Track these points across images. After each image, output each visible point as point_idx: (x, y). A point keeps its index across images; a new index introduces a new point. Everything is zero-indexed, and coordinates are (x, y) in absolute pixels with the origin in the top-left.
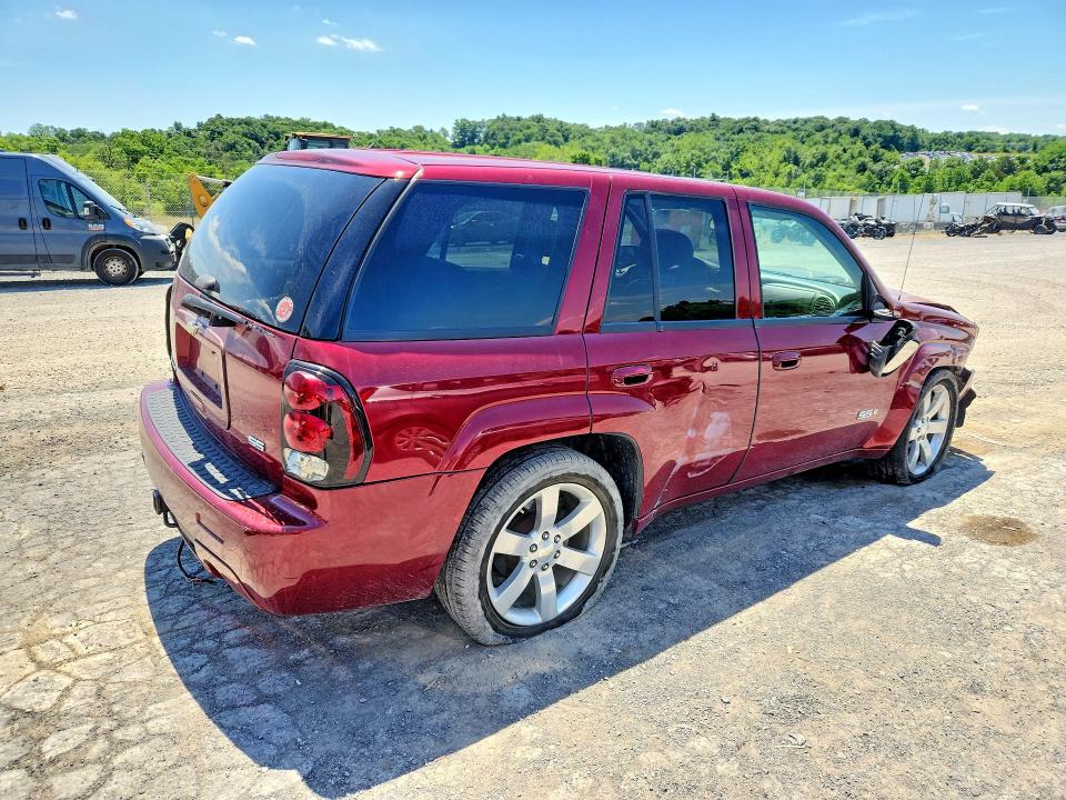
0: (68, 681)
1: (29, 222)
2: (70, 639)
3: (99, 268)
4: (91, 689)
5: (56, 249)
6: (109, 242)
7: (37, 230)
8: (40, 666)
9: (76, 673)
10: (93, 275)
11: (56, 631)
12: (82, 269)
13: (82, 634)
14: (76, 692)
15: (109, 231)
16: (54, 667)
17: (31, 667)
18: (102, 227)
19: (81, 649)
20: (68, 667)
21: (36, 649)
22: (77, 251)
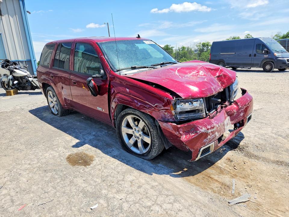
1: (251, 56)
3: (264, 67)
5: (255, 62)
6: (268, 60)
7: (253, 57)
10: (262, 69)
12: (260, 67)
15: (269, 57)
18: (267, 56)
22: (260, 63)
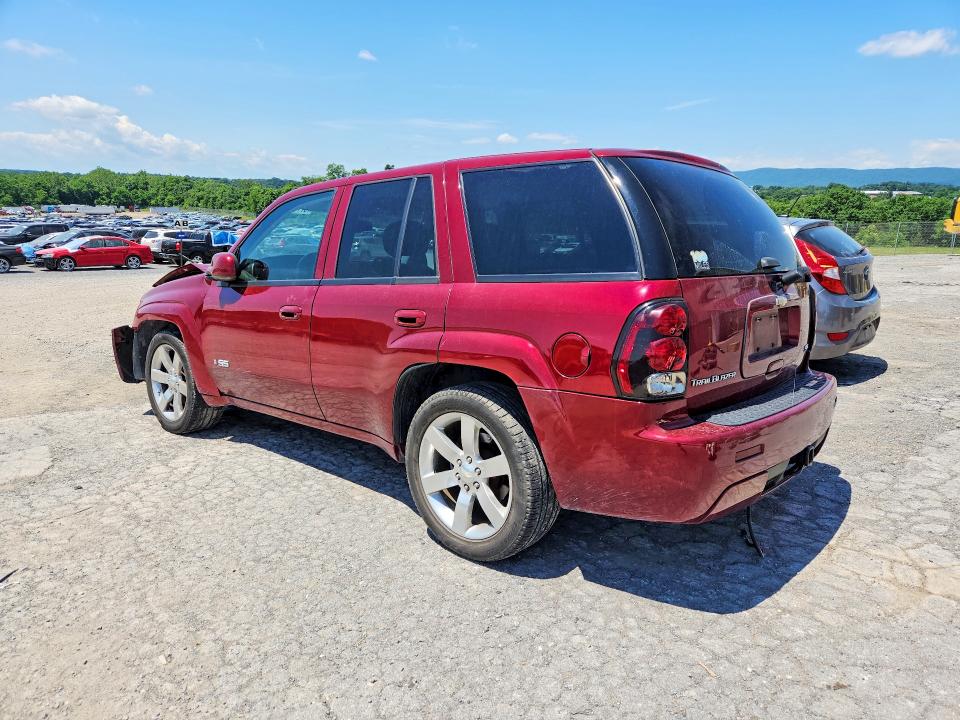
0: (910, 552)
2: (888, 574)
4: (899, 542)
8: (921, 570)
9: (901, 553)
11: (893, 588)
13: (877, 573)
14: (910, 544)
16: (914, 565)
17: (929, 573)
19: (886, 565)
20: (905, 559)
21: (917, 584)
